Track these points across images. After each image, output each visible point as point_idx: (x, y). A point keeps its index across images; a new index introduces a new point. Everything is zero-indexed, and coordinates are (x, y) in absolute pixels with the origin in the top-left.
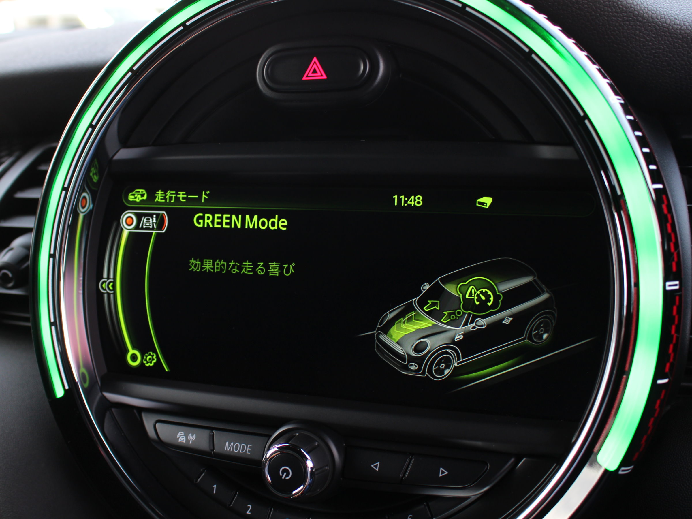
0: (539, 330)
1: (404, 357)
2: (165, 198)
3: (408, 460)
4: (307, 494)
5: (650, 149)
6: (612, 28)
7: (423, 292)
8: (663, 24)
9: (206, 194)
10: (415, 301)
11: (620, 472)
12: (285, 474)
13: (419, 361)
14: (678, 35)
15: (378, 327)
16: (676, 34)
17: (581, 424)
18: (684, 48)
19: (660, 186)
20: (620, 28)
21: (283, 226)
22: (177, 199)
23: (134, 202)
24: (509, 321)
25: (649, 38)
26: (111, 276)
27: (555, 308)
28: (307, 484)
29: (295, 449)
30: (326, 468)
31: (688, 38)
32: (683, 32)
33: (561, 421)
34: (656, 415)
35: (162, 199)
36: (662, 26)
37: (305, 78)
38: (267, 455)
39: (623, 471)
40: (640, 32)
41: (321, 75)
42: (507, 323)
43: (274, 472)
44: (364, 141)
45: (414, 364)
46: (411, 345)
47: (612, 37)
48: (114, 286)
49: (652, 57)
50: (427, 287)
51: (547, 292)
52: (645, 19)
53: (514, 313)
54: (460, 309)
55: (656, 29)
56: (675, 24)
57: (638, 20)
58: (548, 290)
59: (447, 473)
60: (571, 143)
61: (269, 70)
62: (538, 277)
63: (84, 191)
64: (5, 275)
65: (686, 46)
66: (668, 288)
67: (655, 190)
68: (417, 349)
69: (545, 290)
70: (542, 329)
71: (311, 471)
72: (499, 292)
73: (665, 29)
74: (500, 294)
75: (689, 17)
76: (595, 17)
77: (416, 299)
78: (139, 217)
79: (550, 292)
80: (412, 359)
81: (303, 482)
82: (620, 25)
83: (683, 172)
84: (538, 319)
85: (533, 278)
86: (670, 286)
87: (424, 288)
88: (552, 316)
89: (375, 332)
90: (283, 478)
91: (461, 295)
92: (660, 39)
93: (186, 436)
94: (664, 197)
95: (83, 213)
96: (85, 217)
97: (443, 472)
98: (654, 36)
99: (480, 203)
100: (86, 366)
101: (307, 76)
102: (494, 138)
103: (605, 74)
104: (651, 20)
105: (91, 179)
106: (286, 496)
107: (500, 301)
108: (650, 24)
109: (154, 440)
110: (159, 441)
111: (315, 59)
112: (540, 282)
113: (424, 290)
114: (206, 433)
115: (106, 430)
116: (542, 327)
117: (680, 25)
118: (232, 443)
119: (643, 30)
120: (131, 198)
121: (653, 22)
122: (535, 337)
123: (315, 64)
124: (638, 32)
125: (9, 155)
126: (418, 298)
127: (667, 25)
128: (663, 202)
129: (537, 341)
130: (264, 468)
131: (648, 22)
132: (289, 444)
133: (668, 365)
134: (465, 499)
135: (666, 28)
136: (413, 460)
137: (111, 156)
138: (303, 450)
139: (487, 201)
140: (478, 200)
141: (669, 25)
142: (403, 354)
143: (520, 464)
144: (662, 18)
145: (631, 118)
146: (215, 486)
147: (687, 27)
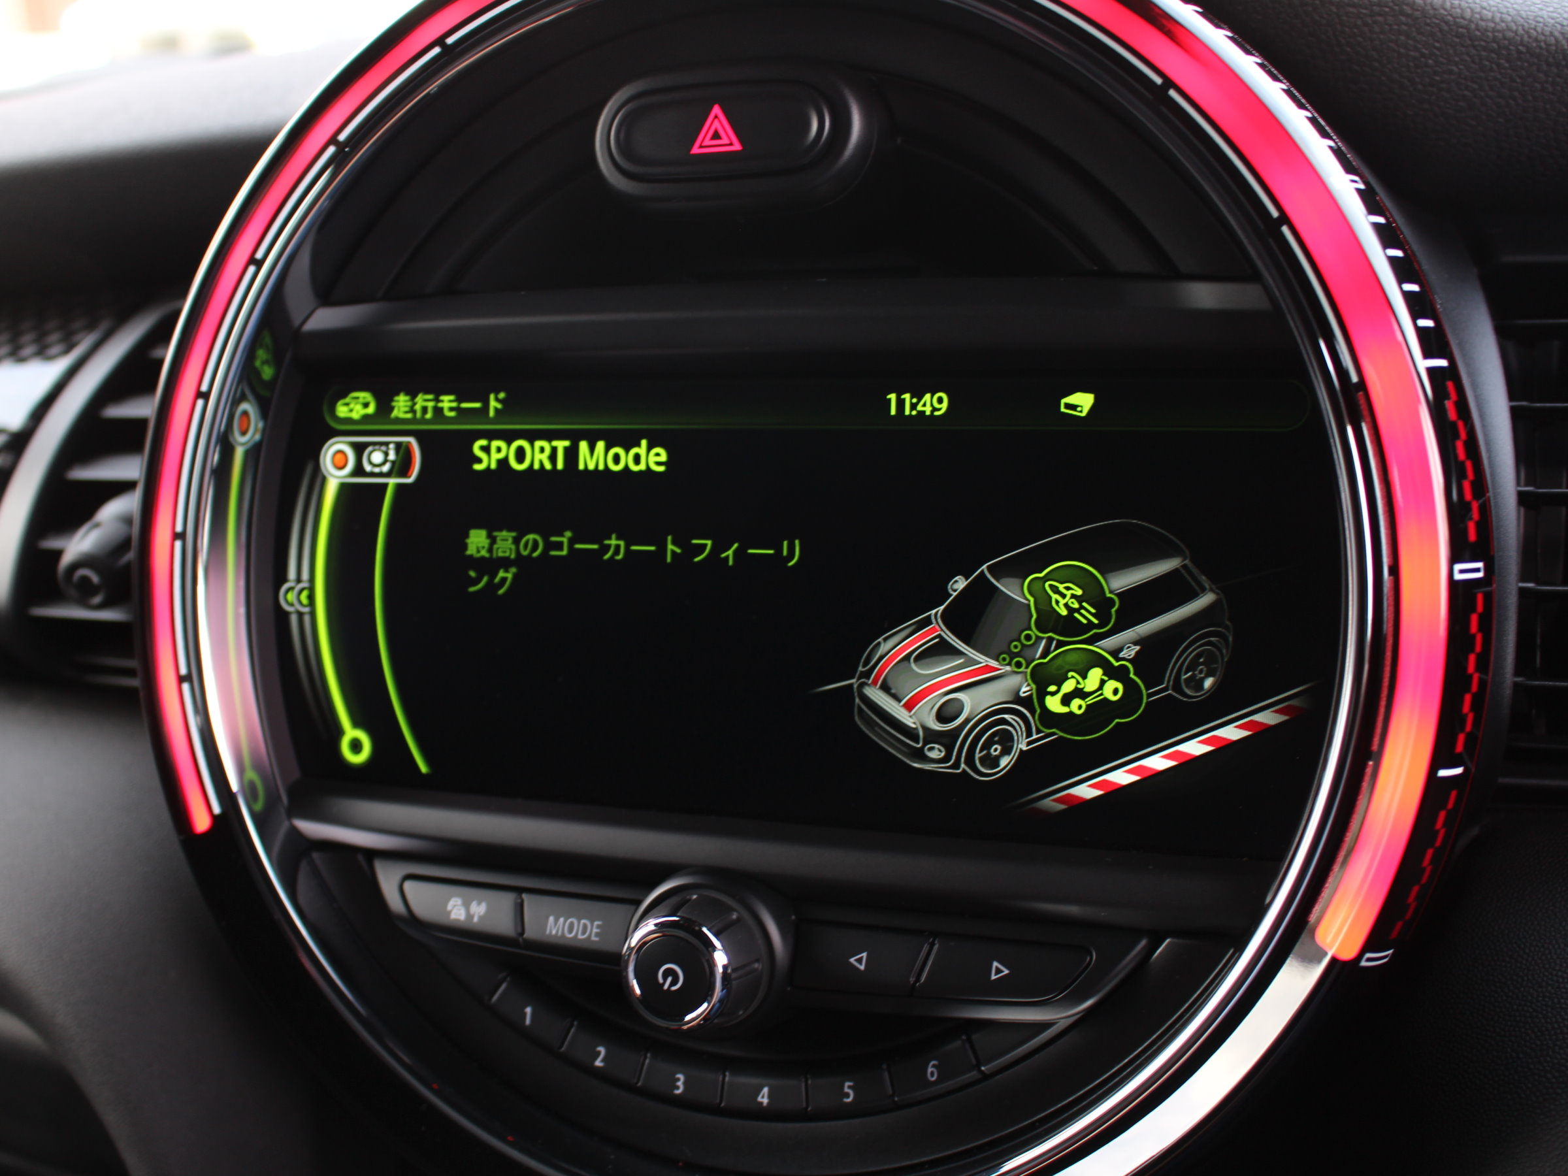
0: (1196, 670)
1: (916, 731)
2: (412, 411)
3: (926, 948)
4: (716, 1021)
5: (1421, 286)
6: (1347, 29)
7: (951, 595)
8: (1458, 20)
9: (497, 400)
10: (936, 614)
11: (1364, 963)
12: (669, 979)
13: (948, 740)
14: (1488, 42)
15: (861, 672)
16: (1485, 41)
17: (1284, 864)
18: (1503, 71)
19: (1443, 363)
20: (1366, 29)
21: (659, 464)
22: (438, 411)
23: (349, 421)
24: (1133, 653)
25: (1426, 49)
26: (305, 575)
27: (1228, 623)
28: (715, 998)
29: (689, 927)
30: (756, 965)
31: (1512, 48)
32: (1500, 35)
33: (1245, 859)
34: (1438, 843)
35: (406, 412)
36: (1456, 23)
37: (696, 150)
38: (632, 940)
39: (1369, 960)
40: (1408, 37)
41: (730, 143)
42: (1129, 656)
43: (646, 975)
44: (824, 280)
45: (937, 746)
46: (931, 706)
47: (1349, 49)
48: (311, 598)
49: (1435, 90)
50: (960, 584)
51: (1212, 590)
52: (1417, 10)
53: (1143, 636)
54: (1030, 629)
55: (1441, 31)
56: (1482, 19)
57: (1402, 13)
58: (1213, 586)
59: (1006, 972)
60: (1254, 277)
61: (622, 135)
62: (1192, 560)
63: (243, 398)
64: (85, 580)
65: (1507, 65)
66: (1458, 576)
67: (1431, 371)
68: (942, 717)
69: (1207, 586)
70: (1201, 667)
71: (723, 972)
72: (1111, 592)
73: (1461, 30)
74: (1112, 596)
75: (1512, 4)
76: (1310, 9)
77: (938, 611)
78: (359, 449)
79: (1217, 591)
80: (932, 736)
81: (706, 995)
82: (1366, 24)
83: (1503, 333)
84: (1193, 647)
85: (1182, 562)
86: (1462, 571)
87: (955, 587)
88: (1221, 641)
89: (853, 681)
90: (666, 987)
91: (1032, 600)
92: (1451, 52)
93: (467, 905)
94: (1450, 385)
95: (243, 444)
96: (247, 454)
97: (998, 971)
98: (1437, 45)
99: (1068, 406)
100: (258, 766)
101: (701, 147)
102: (1096, 268)
103: (1327, 128)
104: (1431, 12)
105: (257, 373)
106: (673, 1025)
107: (1113, 610)
108: (1428, 21)
109: (400, 917)
110: (412, 918)
111: (716, 110)
112: (1195, 571)
113: (955, 591)
114: (506, 900)
115: (301, 899)
116: (1201, 664)
117: (1493, 20)
118: (562, 920)
119: (1414, 34)
120: (342, 411)
121: (1435, 16)
122: (1187, 686)
123: (717, 120)
124: (1403, 38)
125: (90, 327)
126: (942, 608)
127: (1466, 22)
128: (1446, 396)
129: (1191, 694)
130: (627, 967)
131: (1425, 17)
132: (677, 917)
133: (1461, 738)
134: (1045, 1026)
135: (1462, 27)
136: (936, 947)
137: (297, 322)
138: (709, 930)
139: (1084, 401)
140: (1064, 401)
141: (1470, 21)
142: (914, 726)
143: (1158, 951)
144: (1453, 6)
145: (1381, 220)
146: (528, 1010)
147: (1509, 25)
